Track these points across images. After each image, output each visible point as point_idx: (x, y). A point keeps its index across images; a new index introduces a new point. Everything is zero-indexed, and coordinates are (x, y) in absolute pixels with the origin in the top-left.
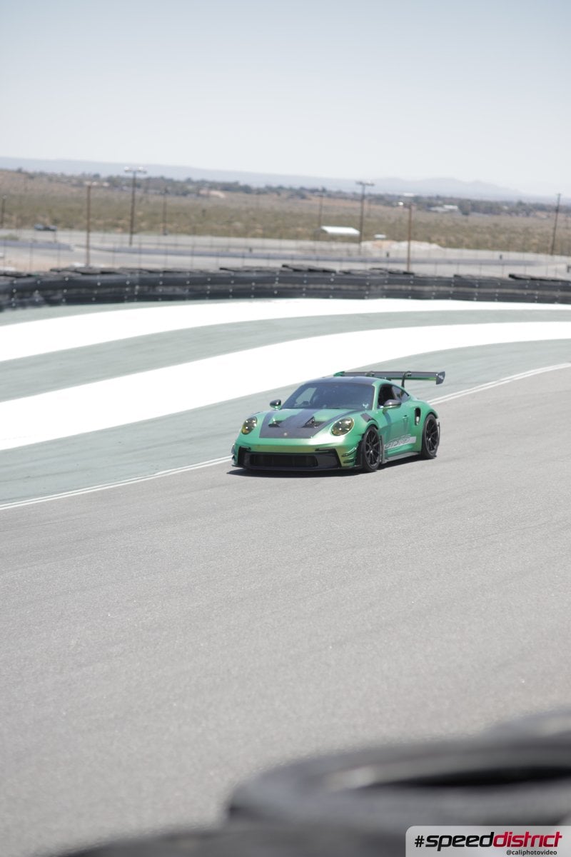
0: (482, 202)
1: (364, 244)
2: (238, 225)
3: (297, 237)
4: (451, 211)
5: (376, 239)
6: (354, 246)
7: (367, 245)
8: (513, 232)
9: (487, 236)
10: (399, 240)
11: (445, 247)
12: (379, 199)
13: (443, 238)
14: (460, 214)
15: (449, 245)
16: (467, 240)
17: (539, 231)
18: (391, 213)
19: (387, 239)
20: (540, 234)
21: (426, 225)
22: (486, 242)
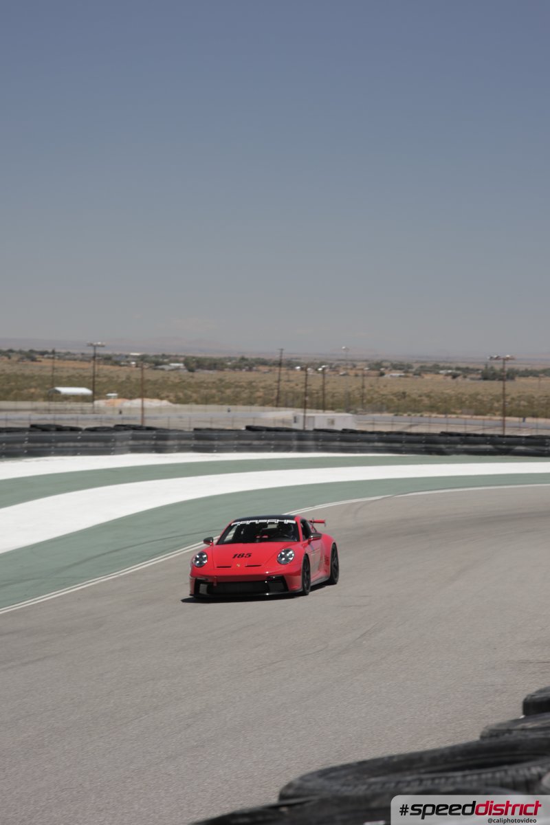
0: (206, 359)
1: (96, 402)
3: (31, 398)
4: (178, 369)
5: (109, 398)
6: (88, 406)
7: (100, 403)
8: (237, 387)
9: (214, 391)
10: (131, 398)
11: (175, 403)
12: (108, 359)
13: (172, 395)
14: (185, 371)
15: (178, 401)
16: (195, 396)
17: (262, 384)
18: (121, 373)
19: (119, 397)
20: (263, 388)
21: (155, 383)
22: (213, 397)
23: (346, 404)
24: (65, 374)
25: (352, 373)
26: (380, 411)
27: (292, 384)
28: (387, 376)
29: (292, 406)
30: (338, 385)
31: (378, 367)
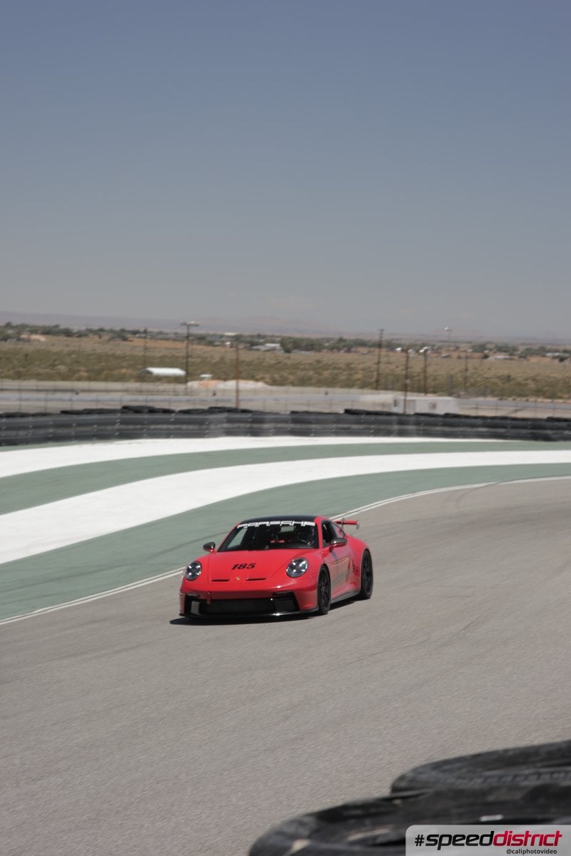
0: (303, 340)
1: (190, 384)
2: (62, 368)
3: (122, 378)
4: (273, 349)
5: (202, 379)
6: (180, 387)
7: (193, 384)
8: (335, 368)
9: (311, 373)
10: (225, 380)
11: (271, 384)
12: (202, 339)
13: (268, 377)
14: (282, 352)
15: (274, 382)
16: (291, 378)
17: (361, 366)
18: (215, 353)
19: (213, 378)
20: (363, 370)
21: (250, 364)
22: (310, 378)
23: (449, 388)
24: (158, 354)
25: (455, 355)
26: (484, 394)
27: (392, 367)
28: (491, 359)
29: (393, 389)
30: (440, 368)
31: (482, 349)
